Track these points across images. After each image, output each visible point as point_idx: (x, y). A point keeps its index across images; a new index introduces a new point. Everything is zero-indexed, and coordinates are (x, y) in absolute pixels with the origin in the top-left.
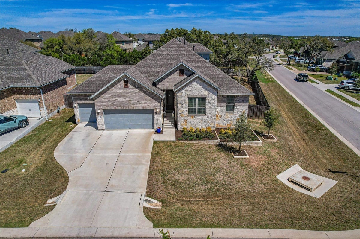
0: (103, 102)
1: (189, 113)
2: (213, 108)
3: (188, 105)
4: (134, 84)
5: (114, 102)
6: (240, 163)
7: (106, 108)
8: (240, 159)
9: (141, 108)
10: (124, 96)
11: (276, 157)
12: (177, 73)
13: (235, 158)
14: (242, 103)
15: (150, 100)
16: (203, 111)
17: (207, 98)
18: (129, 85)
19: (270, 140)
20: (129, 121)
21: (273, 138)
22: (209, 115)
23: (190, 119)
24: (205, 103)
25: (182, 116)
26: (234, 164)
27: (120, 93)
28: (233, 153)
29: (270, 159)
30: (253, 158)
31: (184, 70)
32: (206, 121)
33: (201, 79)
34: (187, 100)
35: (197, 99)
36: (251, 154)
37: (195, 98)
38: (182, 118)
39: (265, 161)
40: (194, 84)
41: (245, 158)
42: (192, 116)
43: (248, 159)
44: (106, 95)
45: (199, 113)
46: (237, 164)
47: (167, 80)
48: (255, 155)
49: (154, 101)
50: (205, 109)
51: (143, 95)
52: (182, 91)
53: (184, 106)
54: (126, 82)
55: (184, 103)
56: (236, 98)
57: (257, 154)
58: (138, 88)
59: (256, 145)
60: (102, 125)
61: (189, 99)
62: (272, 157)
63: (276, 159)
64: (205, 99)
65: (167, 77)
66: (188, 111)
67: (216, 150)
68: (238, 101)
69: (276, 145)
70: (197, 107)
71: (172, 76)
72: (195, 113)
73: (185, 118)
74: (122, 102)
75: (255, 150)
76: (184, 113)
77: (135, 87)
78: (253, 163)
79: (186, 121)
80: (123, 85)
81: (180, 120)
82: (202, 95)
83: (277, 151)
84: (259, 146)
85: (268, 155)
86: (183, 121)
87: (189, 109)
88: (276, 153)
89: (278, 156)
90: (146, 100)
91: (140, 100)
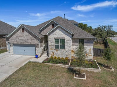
0: (13, 40)
1: (55, 48)
2: (69, 45)
3: (54, 43)
4: (27, 30)
5: (17, 40)
6: (77, 83)
7: (14, 43)
8: (78, 79)
9: (29, 43)
10: (22, 37)
11: (112, 83)
12: (51, 26)
13: (75, 79)
14: (89, 44)
15: (34, 39)
16: (63, 47)
17: (65, 39)
18: (24, 31)
19: (109, 69)
20: (25, 51)
21: (111, 68)
22: (67, 50)
23: (55, 52)
24: (64, 42)
25: (51, 49)
26: (71, 82)
27: (20, 35)
28: (75, 75)
29: (105, 84)
30: (90, 80)
31: (54, 25)
32: (65, 53)
33: (61, 28)
34: (54, 40)
35: (60, 40)
36: (89, 77)
37: (59, 39)
38: (51, 51)
39: (100, 85)
40: (58, 30)
41: (83, 80)
42: (57, 50)
43: (85, 80)
44: (14, 36)
45: (61, 48)
46: (73, 84)
47: (45, 30)
48: (93, 78)
49: (36, 40)
50: (64, 46)
51: (30, 36)
52: (51, 35)
53: (52, 43)
54: (23, 29)
55: (52, 42)
56: (85, 41)
57: (95, 78)
58: (28, 32)
59: (95, 71)
60: (12, 52)
61: (55, 39)
62: (108, 82)
63: (111, 84)
64: (64, 40)
65: (46, 28)
66: (54, 47)
67: (64, 71)
68: (86, 43)
69: (113, 74)
70: (60, 45)
71: (48, 28)
72: (59, 48)
73: (53, 51)
74: (21, 40)
75: (94, 75)
76: (52, 48)
77: (27, 32)
78: (88, 85)
79: (53, 52)
80: (21, 31)
81: (50, 51)
82: (63, 38)
83: (113, 78)
84: (98, 72)
85: (104, 80)
86: (52, 52)
87: (55, 46)
88: (113, 80)
89: (113, 82)
90: (32, 39)
91: (29, 39)
